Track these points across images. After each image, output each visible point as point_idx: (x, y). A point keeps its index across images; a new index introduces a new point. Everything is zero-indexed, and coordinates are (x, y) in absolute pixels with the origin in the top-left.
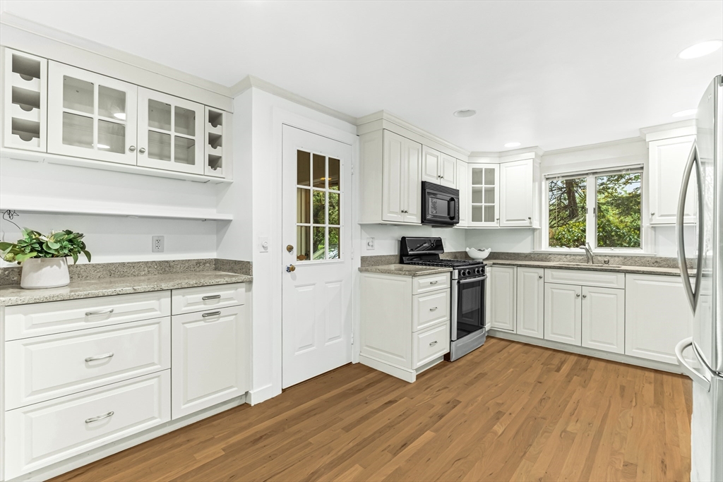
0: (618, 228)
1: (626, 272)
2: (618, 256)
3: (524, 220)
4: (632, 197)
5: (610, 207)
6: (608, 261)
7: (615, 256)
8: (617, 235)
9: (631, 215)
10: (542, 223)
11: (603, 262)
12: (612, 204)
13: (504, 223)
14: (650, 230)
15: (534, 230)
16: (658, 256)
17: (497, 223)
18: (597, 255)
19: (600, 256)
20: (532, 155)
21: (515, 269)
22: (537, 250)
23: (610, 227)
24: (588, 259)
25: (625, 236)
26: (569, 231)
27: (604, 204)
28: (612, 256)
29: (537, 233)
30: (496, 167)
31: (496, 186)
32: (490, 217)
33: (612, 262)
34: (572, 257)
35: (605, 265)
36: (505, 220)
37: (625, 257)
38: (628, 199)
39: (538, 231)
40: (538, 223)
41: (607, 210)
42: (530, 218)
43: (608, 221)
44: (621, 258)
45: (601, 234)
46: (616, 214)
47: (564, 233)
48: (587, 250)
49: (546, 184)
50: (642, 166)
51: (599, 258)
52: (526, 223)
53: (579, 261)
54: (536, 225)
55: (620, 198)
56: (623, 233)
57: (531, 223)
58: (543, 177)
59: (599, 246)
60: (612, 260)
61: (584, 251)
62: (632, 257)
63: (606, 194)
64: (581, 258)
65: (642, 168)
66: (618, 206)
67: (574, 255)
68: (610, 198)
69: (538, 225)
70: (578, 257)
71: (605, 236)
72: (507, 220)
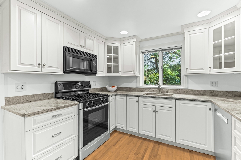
0: (171, 76)
1: (176, 99)
2: (172, 89)
3: (131, 72)
4: (175, 65)
5: (168, 69)
6: (168, 91)
7: (170, 89)
8: (171, 78)
9: (174, 71)
10: (140, 73)
11: (165, 92)
12: (169, 68)
13: (123, 74)
14: (185, 76)
15: (137, 77)
16: (188, 89)
17: (120, 73)
18: (163, 89)
19: (164, 89)
20: (135, 40)
21: (126, 97)
22: (138, 86)
23: (168, 75)
24: (159, 90)
25: (174, 79)
26: (153, 77)
27: (166, 68)
28: (169, 89)
29: (138, 78)
30: (119, 46)
31: (119, 55)
32: (117, 71)
33: (169, 92)
34: (153, 90)
35: (166, 93)
36: (123, 72)
37: (175, 90)
38: (173, 66)
39: (139, 77)
40: (138, 73)
41: (167, 70)
42: (134, 71)
43: (168, 73)
44: (173, 90)
45: (165, 78)
46: (170, 71)
47: (151, 78)
48: (159, 87)
49: (142, 55)
50: (181, 47)
51: (164, 90)
52: (132, 73)
53: (156, 91)
54: (137, 74)
55: (171, 66)
56: (173, 78)
57: (134, 73)
58: (141, 52)
59: (164, 84)
60: (169, 91)
61: (157, 87)
62: (177, 89)
63: (167, 65)
64: (156, 90)
65: (181, 48)
66: (170, 69)
67: (153, 89)
68: (168, 66)
69: (139, 74)
70: (155, 90)
71: (166, 79)
72: (124, 72)
